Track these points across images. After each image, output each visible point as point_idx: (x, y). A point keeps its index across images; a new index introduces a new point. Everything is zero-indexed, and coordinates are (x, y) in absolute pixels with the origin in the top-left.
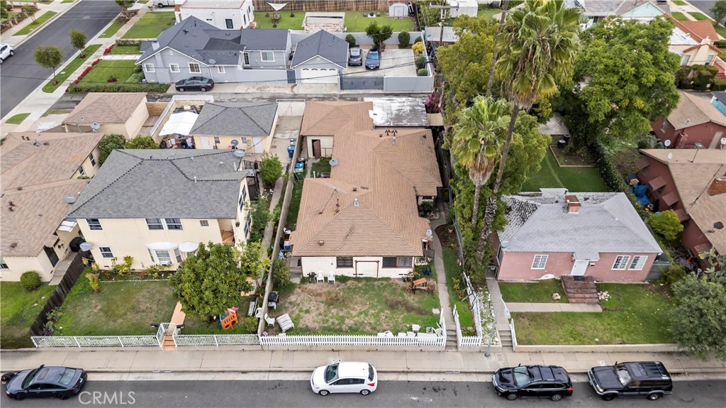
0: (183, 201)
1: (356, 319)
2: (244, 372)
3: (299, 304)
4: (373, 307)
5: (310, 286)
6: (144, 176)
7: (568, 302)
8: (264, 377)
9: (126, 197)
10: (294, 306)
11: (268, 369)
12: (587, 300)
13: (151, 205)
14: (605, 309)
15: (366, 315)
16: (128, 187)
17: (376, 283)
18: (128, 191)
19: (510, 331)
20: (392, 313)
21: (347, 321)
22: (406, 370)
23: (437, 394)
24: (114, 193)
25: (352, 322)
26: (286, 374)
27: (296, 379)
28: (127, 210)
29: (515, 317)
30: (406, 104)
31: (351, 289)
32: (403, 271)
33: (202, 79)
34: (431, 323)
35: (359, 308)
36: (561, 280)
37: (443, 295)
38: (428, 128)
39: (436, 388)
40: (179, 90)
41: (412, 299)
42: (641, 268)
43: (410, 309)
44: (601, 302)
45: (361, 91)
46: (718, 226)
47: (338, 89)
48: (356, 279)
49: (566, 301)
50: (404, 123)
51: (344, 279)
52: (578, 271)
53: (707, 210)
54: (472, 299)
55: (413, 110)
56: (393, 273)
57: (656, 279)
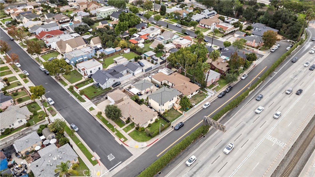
0: (172, 95)
4: (199, 97)
5: (190, 99)
6: (164, 94)
9: (165, 98)
10: (192, 102)
13: (169, 98)
17: (196, 95)
19: (214, 92)
20: (202, 97)
22: (210, 101)
24: (163, 99)
26: (200, 109)
27: (202, 109)
28: (167, 100)
29: (213, 90)
30: (166, 69)
31: (194, 97)
32: (198, 92)
33: (118, 82)
34: (207, 95)
35: (198, 99)
36: (212, 83)
37: (204, 92)
38: (175, 72)
39: (214, 101)
40: (114, 87)
41: (201, 94)
42: (219, 77)
43: (203, 95)
44: (218, 84)
45: (148, 71)
46: (222, 68)
47: (144, 73)
48: (193, 96)
49: (215, 85)
50: (171, 73)
51: (192, 97)
52: (214, 81)
53: (219, 67)
54: (207, 91)
55: (168, 70)
56: (197, 93)
57: (220, 78)
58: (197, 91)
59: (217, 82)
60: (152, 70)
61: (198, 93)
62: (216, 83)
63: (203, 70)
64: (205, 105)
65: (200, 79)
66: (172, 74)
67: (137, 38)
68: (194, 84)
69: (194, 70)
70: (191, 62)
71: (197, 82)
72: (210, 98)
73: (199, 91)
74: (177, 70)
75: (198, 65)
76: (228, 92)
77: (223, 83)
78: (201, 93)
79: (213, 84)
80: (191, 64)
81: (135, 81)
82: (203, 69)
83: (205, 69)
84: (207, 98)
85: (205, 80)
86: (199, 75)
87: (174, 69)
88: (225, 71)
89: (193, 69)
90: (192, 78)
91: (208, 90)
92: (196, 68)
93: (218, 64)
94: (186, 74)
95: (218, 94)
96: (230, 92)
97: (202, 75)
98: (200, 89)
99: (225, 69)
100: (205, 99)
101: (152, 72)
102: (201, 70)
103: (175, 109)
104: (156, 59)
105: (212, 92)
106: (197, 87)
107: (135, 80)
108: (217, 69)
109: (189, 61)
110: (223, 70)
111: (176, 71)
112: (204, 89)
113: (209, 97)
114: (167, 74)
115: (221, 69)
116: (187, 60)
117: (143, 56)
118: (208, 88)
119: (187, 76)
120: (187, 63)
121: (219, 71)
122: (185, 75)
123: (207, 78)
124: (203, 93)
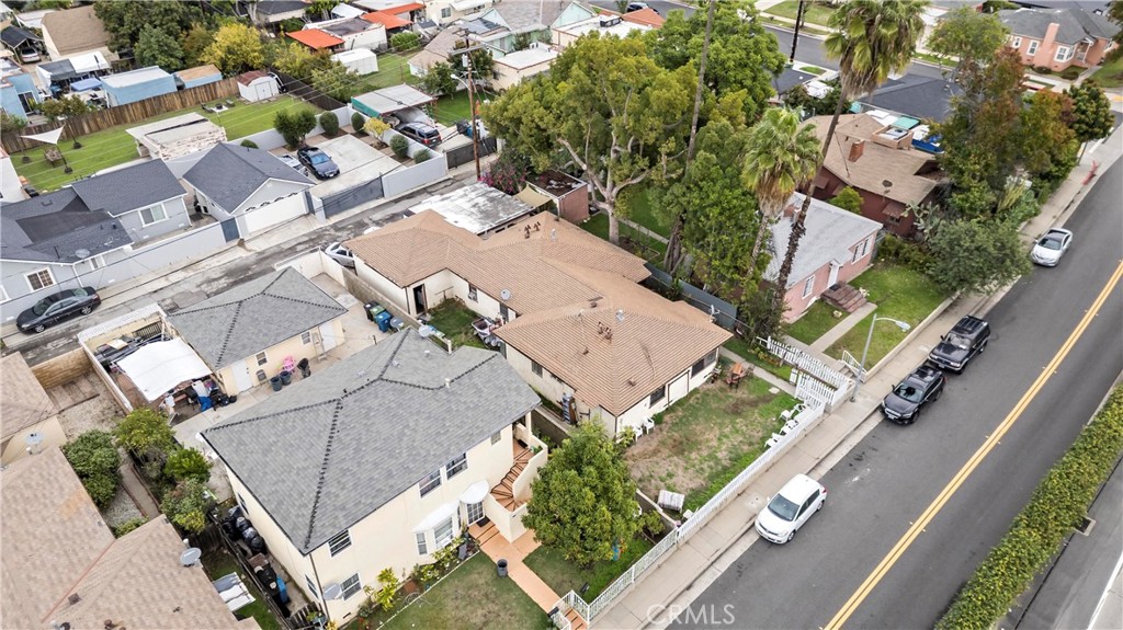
0: (457, 422)
1: (724, 447)
2: (689, 588)
3: (651, 476)
4: (721, 425)
5: (635, 450)
6: (365, 421)
7: (850, 313)
8: (714, 574)
9: (369, 466)
10: (650, 481)
11: (709, 563)
12: (859, 304)
13: (419, 454)
14: (877, 303)
15: (726, 436)
16: (357, 450)
17: (691, 401)
18: (362, 457)
19: (846, 367)
20: (745, 418)
21: (719, 455)
22: (817, 461)
23: (864, 461)
24: (344, 472)
25: (725, 453)
26: (730, 553)
27: (745, 549)
28: (391, 482)
29: (833, 351)
30: (473, 195)
31: (677, 424)
32: (709, 370)
33: (70, 293)
34: (789, 402)
35: (711, 436)
36: (823, 298)
37: (759, 372)
38: (542, 208)
39: (857, 457)
40: (31, 331)
41: (742, 394)
42: (869, 251)
43: (754, 404)
44: (869, 300)
45: (357, 210)
46: (887, 184)
47: (320, 222)
48: (669, 410)
49: (846, 313)
50: (504, 217)
51: (658, 419)
52: (833, 281)
53: (864, 175)
54: (790, 358)
55: (492, 200)
56: (699, 380)
57: (876, 257)
58: (698, 367)
59: (855, 284)
60: (382, 201)
61: (714, 378)
62: (849, 296)
63: (753, 183)
64: (783, 508)
65: (727, 262)
66: (510, 223)
67: (347, 22)
68: (682, 305)
69: (677, 189)
70: (656, 122)
71: (700, 285)
72: (819, 425)
73: (723, 362)
74: (556, 200)
75: (710, 149)
76: (959, 373)
77: (907, 292)
78: (736, 383)
79: (829, 306)
80: (651, 138)
81: (223, 282)
82: (752, 170)
83: (774, 176)
84: (792, 431)
85: (772, 271)
86: (720, 228)
87: (534, 195)
88: (915, 207)
89: (671, 181)
90: (660, 258)
91: (792, 351)
92: (693, 168)
93: (855, 152)
94: (621, 226)
95: (878, 389)
96: (970, 368)
97: (742, 225)
98: (727, 345)
99: (910, 191)
100: (776, 444)
101: (377, 216)
102: (731, 187)
103: (484, 558)
104: (427, 130)
105: (832, 371)
106: (701, 331)
107: (229, 274)
108: (851, 191)
109: (637, 115)
110: (896, 194)
111: (549, 206)
112: (765, 350)
113: (807, 417)
114: (475, 227)
115: (879, 189)
116: (620, 113)
117: (344, 114)
118: (790, 340)
119: (627, 243)
120: (625, 133)
121: (870, 204)
122: (613, 231)
123: (790, 255)
124: (749, 376)
